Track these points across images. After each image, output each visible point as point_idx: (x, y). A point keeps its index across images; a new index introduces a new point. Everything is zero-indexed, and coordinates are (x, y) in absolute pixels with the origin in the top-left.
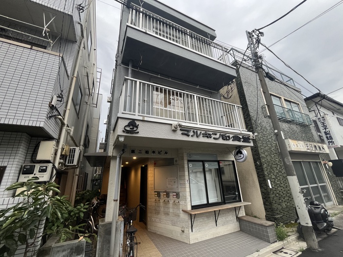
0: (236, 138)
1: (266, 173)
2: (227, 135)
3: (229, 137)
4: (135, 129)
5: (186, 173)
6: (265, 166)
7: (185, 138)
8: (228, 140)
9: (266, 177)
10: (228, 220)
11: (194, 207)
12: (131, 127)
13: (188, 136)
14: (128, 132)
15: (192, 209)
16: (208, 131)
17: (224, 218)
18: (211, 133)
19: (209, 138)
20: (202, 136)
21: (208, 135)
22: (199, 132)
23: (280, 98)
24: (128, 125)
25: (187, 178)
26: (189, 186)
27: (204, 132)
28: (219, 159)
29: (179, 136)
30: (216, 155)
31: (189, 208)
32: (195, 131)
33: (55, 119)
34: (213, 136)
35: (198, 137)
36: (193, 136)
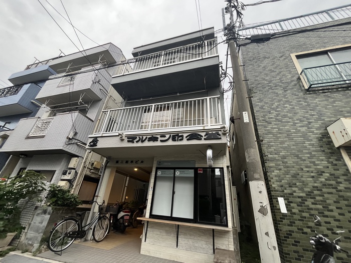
0: (193, 135)
1: (275, 186)
4: (96, 143)
5: (152, 181)
7: (130, 145)
8: (180, 140)
9: (275, 194)
12: (94, 142)
13: (133, 142)
14: (91, 146)
18: (159, 136)
19: (155, 142)
20: (147, 140)
21: (153, 139)
22: (144, 138)
24: (92, 142)
25: (152, 184)
26: (152, 193)
27: (151, 136)
28: (197, 166)
29: (126, 144)
31: (147, 216)
32: (141, 137)
33: (77, 145)
34: (160, 139)
35: (143, 141)
36: (137, 142)
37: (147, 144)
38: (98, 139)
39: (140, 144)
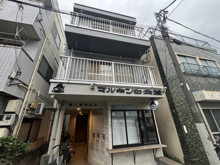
0: (148, 91)
1: (181, 120)
2: (139, 90)
3: (140, 91)
4: (62, 89)
5: (110, 120)
6: (180, 113)
7: (101, 94)
8: (139, 93)
9: (182, 124)
10: (146, 159)
11: (115, 147)
12: (59, 88)
13: (104, 92)
14: (56, 91)
15: (113, 149)
16: (122, 88)
17: (142, 158)
18: (124, 89)
19: (122, 93)
20: (116, 91)
21: (121, 91)
22: (113, 89)
23: (195, 58)
24: (57, 87)
25: (110, 123)
26: (111, 130)
27: (118, 88)
28: (138, 109)
29: (96, 93)
30: (136, 105)
31: (111, 147)
32: (110, 88)
33: (18, 86)
34: (126, 91)
35: (112, 92)
36: (107, 92)
37: (116, 94)
38: (63, 85)
39: (110, 94)
